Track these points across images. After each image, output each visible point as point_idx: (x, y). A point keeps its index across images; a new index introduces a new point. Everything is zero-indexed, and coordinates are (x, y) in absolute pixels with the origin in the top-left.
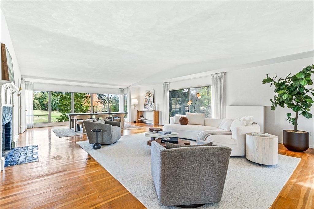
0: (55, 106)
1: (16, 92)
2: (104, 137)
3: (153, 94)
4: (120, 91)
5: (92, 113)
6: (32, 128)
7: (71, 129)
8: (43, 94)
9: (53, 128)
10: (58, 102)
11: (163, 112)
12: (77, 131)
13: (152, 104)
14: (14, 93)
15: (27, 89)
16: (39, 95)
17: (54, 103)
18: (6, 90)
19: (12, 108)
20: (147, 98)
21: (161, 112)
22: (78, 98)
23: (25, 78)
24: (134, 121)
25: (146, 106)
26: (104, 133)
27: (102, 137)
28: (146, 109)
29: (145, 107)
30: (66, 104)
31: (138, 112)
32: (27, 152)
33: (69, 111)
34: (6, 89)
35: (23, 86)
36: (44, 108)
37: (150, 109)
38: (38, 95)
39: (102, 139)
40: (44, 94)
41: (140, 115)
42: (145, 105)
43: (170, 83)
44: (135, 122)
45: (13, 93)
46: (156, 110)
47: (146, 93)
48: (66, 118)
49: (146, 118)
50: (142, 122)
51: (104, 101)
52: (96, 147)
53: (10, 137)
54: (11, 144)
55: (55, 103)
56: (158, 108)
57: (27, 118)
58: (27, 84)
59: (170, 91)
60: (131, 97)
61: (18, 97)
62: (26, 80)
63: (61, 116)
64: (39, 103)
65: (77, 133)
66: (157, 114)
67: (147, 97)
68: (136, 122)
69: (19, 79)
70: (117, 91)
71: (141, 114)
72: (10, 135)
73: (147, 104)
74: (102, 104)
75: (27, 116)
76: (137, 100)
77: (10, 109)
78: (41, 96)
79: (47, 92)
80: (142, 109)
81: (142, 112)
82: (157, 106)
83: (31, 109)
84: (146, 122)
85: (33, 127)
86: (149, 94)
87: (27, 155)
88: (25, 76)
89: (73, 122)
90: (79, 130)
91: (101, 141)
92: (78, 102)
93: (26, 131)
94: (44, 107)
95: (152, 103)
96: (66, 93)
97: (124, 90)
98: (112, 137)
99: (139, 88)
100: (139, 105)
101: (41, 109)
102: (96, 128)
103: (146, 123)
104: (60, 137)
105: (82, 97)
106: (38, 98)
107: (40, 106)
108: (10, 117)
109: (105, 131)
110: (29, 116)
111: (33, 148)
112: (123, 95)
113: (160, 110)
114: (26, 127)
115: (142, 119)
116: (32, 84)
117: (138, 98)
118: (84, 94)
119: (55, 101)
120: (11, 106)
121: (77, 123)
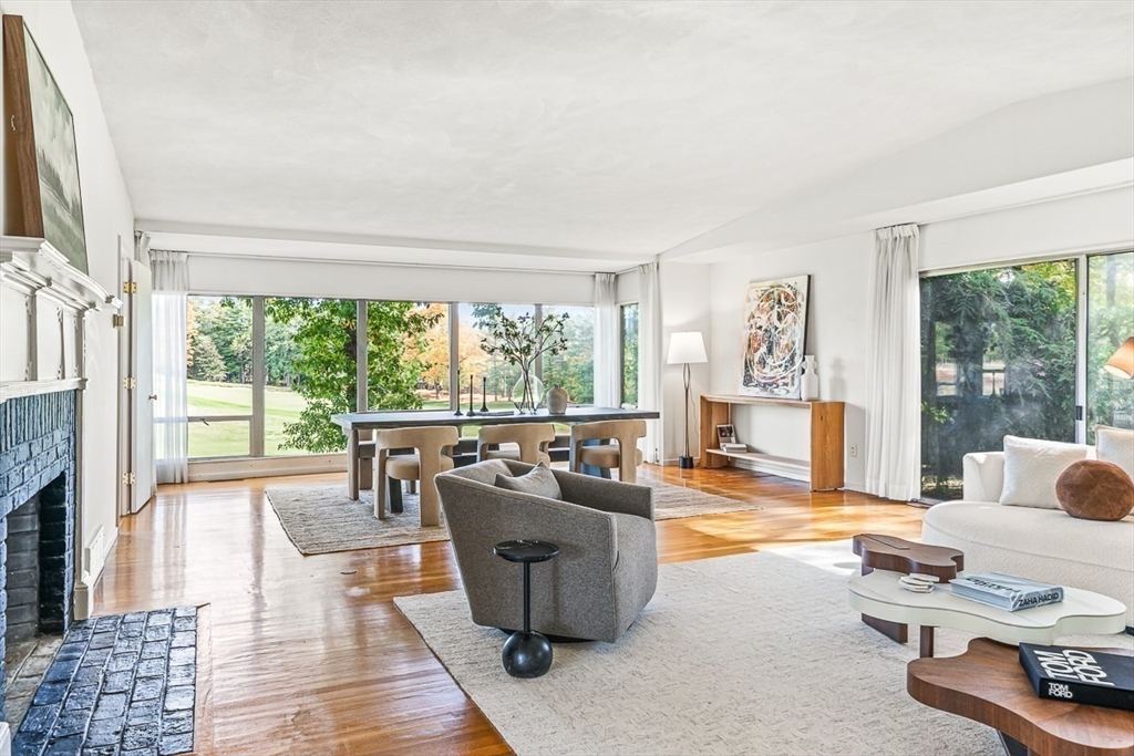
0: (277, 362)
1: (92, 305)
2: (566, 590)
3: (801, 300)
4: (598, 287)
5: (465, 417)
6: (182, 482)
7: (356, 498)
8: (228, 308)
9: (272, 487)
10: (293, 345)
11: (873, 408)
12: (388, 513)
13: (798, 360)
14: (86, 313)
15: (161, 289)
16: (217, 315)
17: (275, 348)
18: (33, 298)
19: (76, 395)
20: (763, 322)
21: (861, 413)
22: (377, 328)
23: (151, 234)
24: (685, 460)
25: (756, 373)
26: (567, 565)
27: (555, 587)
28: (754, 391)
29: (748, 380)
30: (327, 358)
31: (707, 404)
32: (140, 660)
33: (340, 389)
34: (34, 290)
35: (143, 272)
36: (235, 374)
37: (781, 392)
38: (213, 312)
39: (556, 600)
40: (234, 310)
41: (716, 424)
42: (748, 365)
43: (928, 232)
44: (688, 463)
45: (80, 314)
46: (826, 397)
47: (754, 295)
48: (324, 421)
49: (755, 444)
50: (728, 465)
51: (525, 344)
52: (521, 658)
53: (63, 560)
54: (66, 602)
55: (281, 347)
56: (839, 383)
57: (160, 429)
58: (161, 263)
59: (924, 280)
60: (668, 321)
61: (116, 330)
62: (159, 241)
63: (305, 415)
64: (216, 353)
65: (391, 531)
66: (830, 421)
67: (764, 317)
68: (692, 467)
69: (119, 237)
70: (585, 286)
71: (721, 419)
72: (62, 550)
73: (763, 363)
74: (513, 361)
75: (161, 421)
76: (699, 334)
77: (65, 403)
78: (222, 316)
79: (248, 302)
80: (730, 388)
81: (728, 409)
82: (826, 373)
83: (178, 376)
84: (756, 469)
85: (186, 480)
86: (778, 300)
87: (140, 686)
88: (150, 221)
89: (368, 461)
90: (397, 507)
91: (549, 616)
92: (379, 344)
93: (152, 499)
94: (236, 369)
95: (799, 352)
96: (327, 303)
97: (621, 279)
98: (619, 594)
99: (711, 265)
100: (708, 368)
101: (222, 375)
102: (521, 531)
103: (752, 476)
104: (306, 555)
105: (398, 322)
106: (212, 326)
107: (219, 362)
108: (62, 447)
109: (575, 551)
110: (168, 421)
111: (173, 631)
112: (616, 311)
113: (851, 399)
114: (155, 481)
115: (730, 450)
116: (180, 262)
117: (705, 325)
118: (408, 304)
119: (280, 340)
120: (70, 383)
121: (390, 471)
